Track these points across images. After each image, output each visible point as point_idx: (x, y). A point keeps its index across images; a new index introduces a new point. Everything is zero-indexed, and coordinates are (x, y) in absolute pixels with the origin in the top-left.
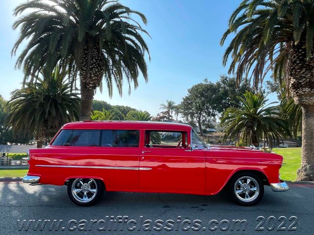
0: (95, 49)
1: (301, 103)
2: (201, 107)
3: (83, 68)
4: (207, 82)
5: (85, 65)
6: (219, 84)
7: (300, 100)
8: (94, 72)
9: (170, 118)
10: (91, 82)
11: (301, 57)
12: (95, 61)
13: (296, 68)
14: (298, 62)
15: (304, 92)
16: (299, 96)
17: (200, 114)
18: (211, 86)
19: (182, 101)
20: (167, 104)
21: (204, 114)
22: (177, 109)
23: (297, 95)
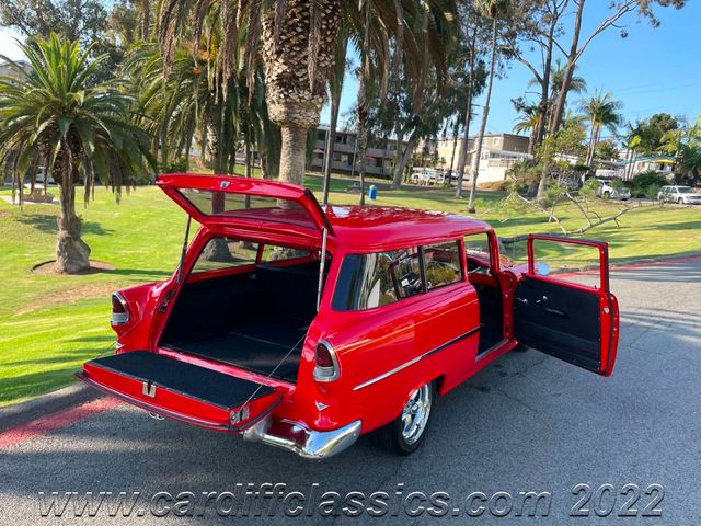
7: (288, 114)
13: (293, 41)
14: (299, 30)
15: (300, 98)
16: (289, 105)
23: (286, 103)
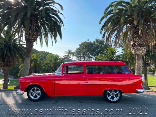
0: (35, 21)
1: (136, 54)
2: (85, 53)
3: (28, 31)
4: (89, 41)
5: (29, 29)
6: (94, 42)
7: (135, 52)
8: (34, 33)
9: (70, 58)
10: (32, 39)
11: (136, 32)
12: (35, 28)
13: (134, 37)
14: (135, 34)
15: (137, 49)
16: (135, 50)
17: (85, 57)
18: (91, 43)
19: (76, 50)
20: (68, 51)
21: (86, 57)
22: (73, 54)
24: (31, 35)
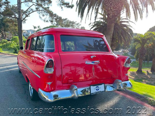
10: (112, 13)
24: (109, 9)
